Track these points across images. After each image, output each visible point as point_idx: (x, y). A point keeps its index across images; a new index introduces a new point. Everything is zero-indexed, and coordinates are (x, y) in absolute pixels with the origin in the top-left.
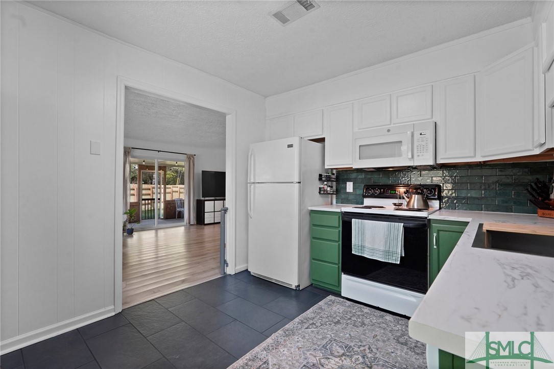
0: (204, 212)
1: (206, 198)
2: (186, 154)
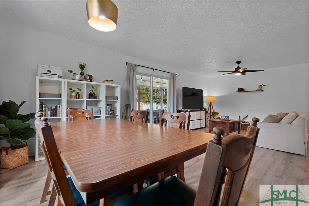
1: (185, 110)
2: (171, 73)
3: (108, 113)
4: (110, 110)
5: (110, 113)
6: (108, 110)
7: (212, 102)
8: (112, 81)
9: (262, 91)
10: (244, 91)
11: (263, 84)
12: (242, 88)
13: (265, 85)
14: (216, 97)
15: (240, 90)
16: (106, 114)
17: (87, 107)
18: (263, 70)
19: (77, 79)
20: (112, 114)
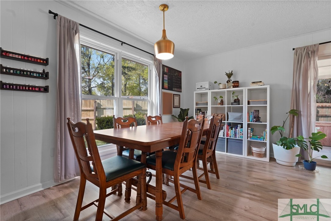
3: (251, 121)
4: (254, 117)
5: (254, 121)
6: (251, 117)
8: (261, 82)
16: (249, 120)
17: (228, 113)
19: (221, 88)
20: (256, 122)
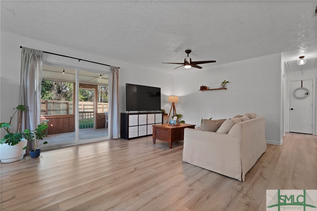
0: (128, 127)
1: (130, 112)
2: (110, 66)
7: (174, 103)
9: (226, 89)
10: (207, 89)
11: (225, 81)
12: (205, 86)
13: (228, 82)
14: (180, 97)
15: (203, 88)
18: (215, 61)
